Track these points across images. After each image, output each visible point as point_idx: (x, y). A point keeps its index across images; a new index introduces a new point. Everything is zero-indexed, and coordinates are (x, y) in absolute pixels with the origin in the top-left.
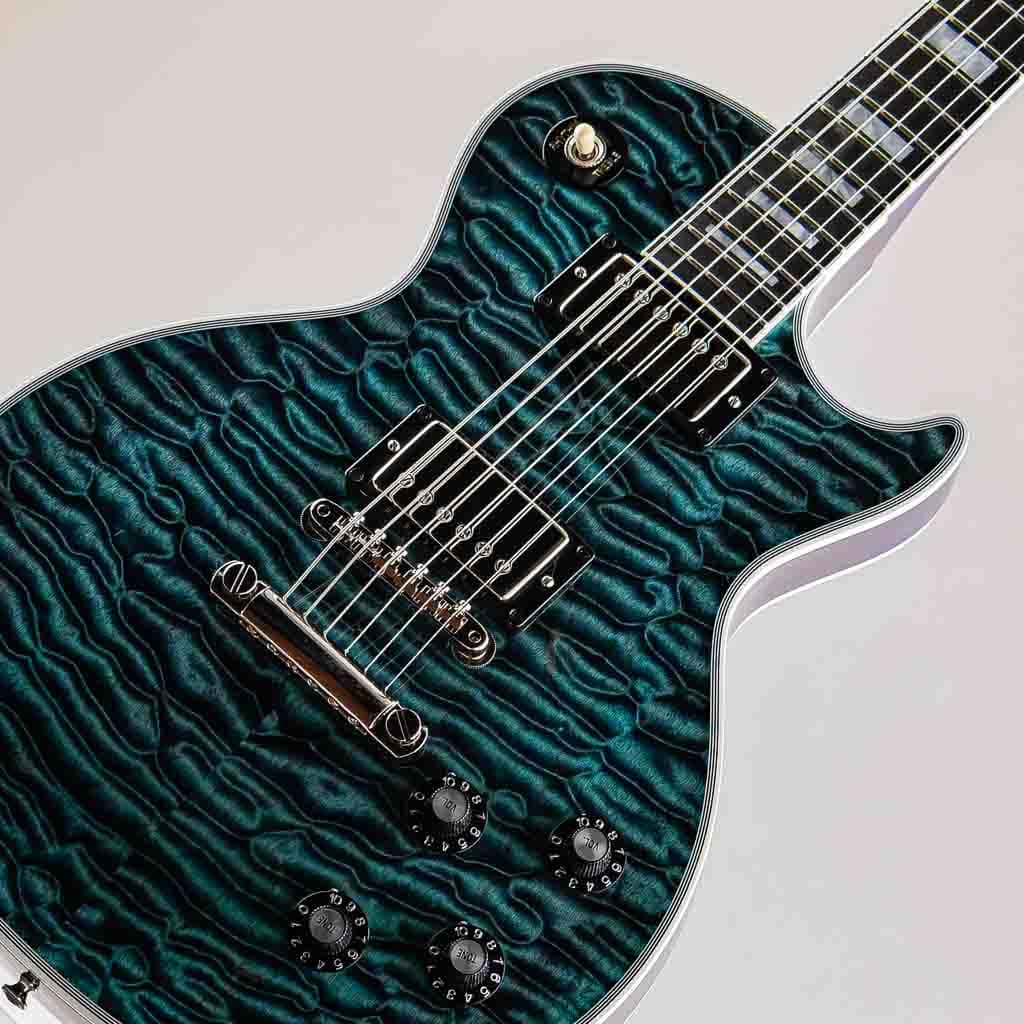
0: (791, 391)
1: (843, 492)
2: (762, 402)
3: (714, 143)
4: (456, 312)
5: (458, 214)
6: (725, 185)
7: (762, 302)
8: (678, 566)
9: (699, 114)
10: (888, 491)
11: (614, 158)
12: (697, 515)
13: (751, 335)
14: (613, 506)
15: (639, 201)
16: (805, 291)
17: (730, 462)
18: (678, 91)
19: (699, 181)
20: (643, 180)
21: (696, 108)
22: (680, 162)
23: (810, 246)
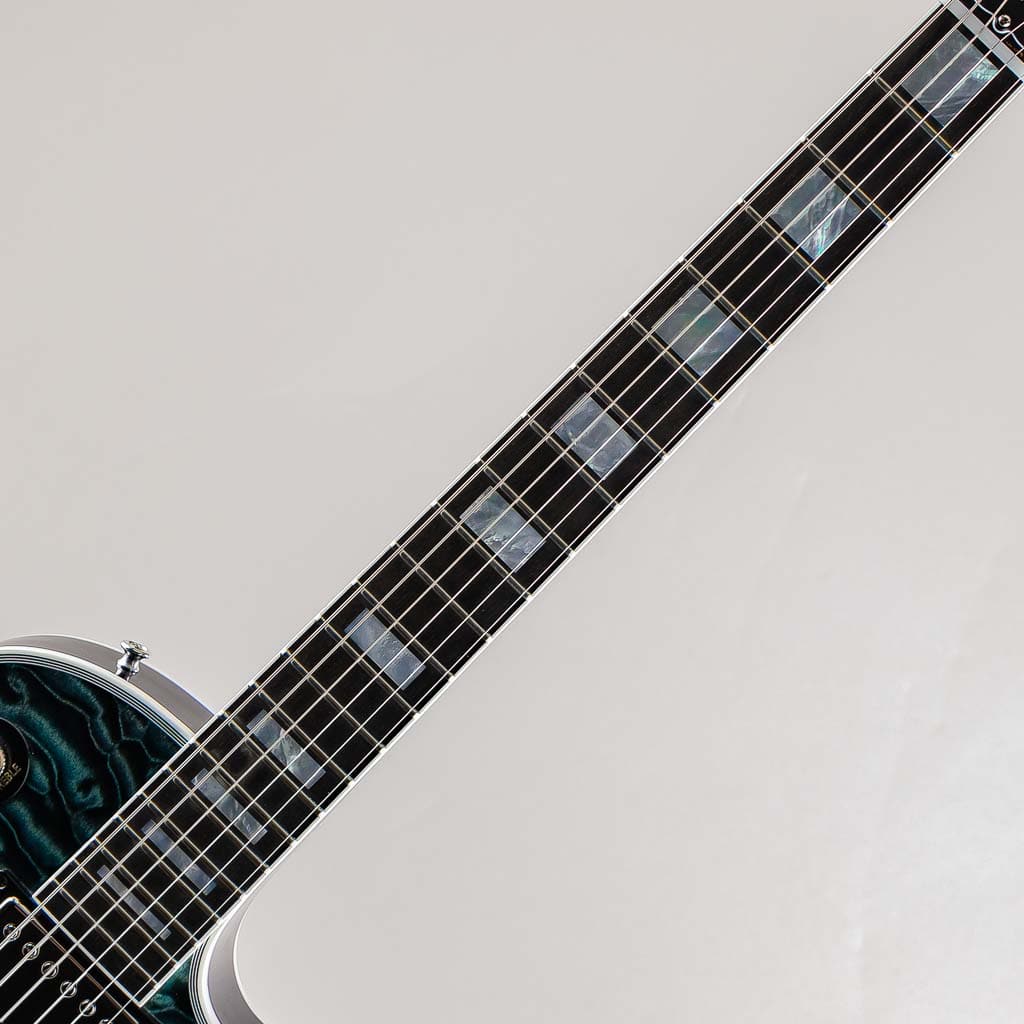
3: (118, 755)
6: (120, 819)
7: (154, 962)
9: (103, 717)
11: (14, 771)
13: (139, 998)
15: (36, 825)
16: (198, 945)
18: (83, 689)
19: (99, 802)
20: (43, 797)
21: (101, 711)
22: (80, 778)
23: (208, 894)
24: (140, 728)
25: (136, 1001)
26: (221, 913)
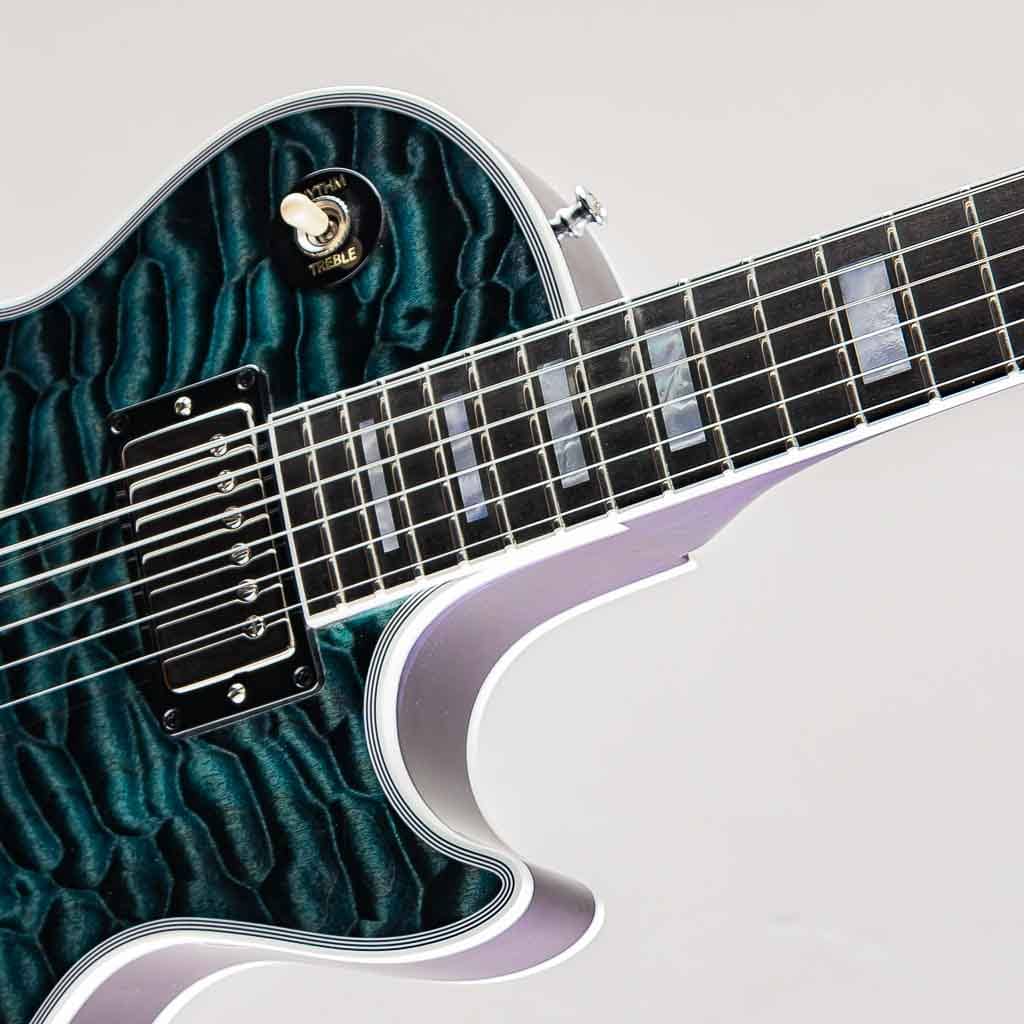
0: (333, 714)
1: (317, 895)
2: (287, 709)
3: (476, 296)
4: (48, 379)
6: (425, 372)
7: (357, 571)
8: (68, 874)
9: (487, 243)
10: (368, 925)
11: (345, 256)
12: (128, 819)
13: (315, 609)
14: (33, 749)
15: (330, 336)
16: (422, 583)
17: (207, 768)
19: (417, 345)
20: (359, 305)
21: (490, 232)
22: (416, 303)
23: (470, 518)
24: (522, 275)
25: (306, 610)
26: (472, 554)
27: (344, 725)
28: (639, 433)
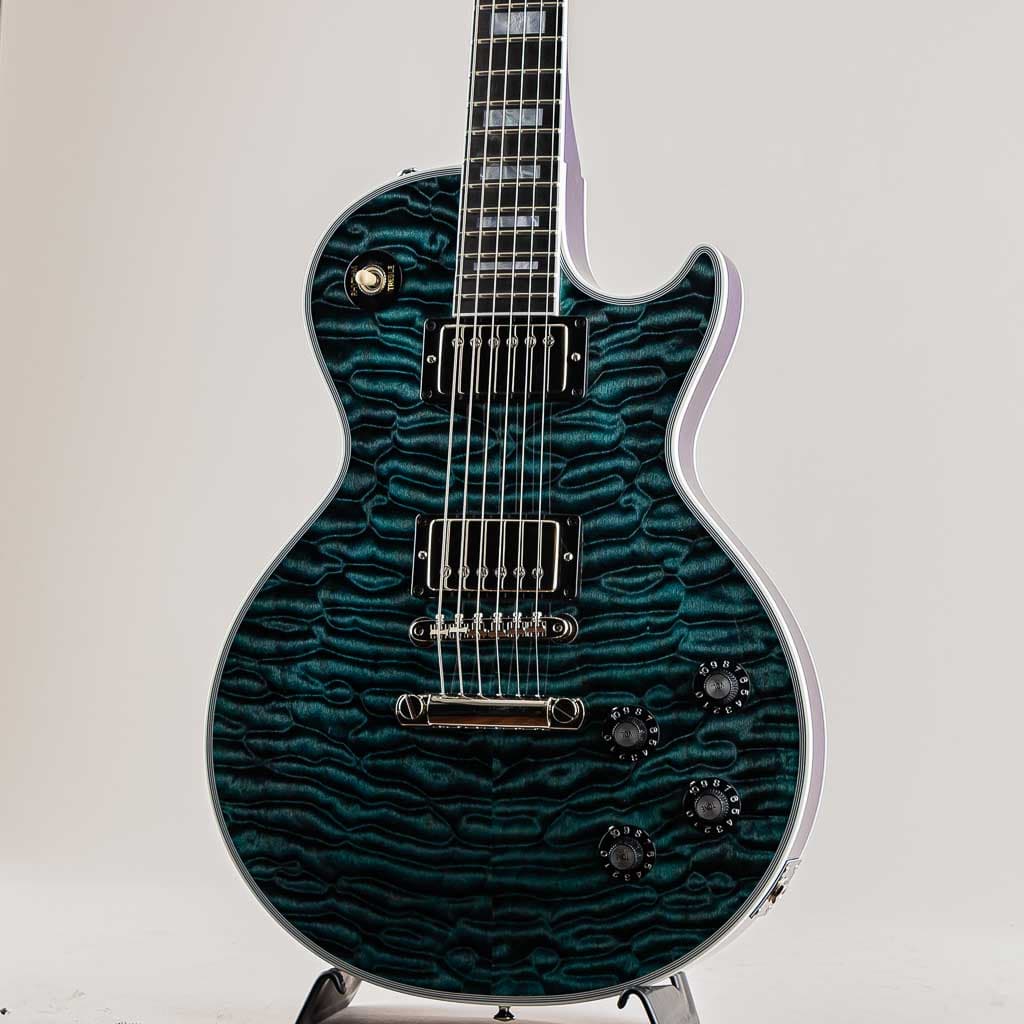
0: (600, 318)
1: (680, 348)
2: (591, 340)
3: (435, 209)
4: (389, 441)
5: (341, 383)
6: (462, 233)
7: (541, 284)
8: (629, 476)
9: (412, 199)
10: (702, 324)
11: (391, 270)
12: (613, 437)
13: (551, 309)
14: (565, 477)
15: (425, 284)
16: (557, 254)
17: (604, 390)
18: (390, 196)
19: (447, 241)
20: (417, 268)
21: (408, 197)
22: (427, 240)
23: (537, 225)
24: (434, 185)
25: (551, 314)
26: (554, 227)
27: (609, 315)
28: (528, 138)
